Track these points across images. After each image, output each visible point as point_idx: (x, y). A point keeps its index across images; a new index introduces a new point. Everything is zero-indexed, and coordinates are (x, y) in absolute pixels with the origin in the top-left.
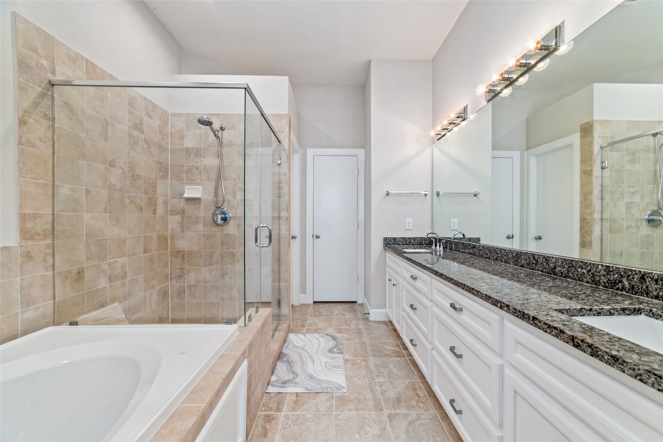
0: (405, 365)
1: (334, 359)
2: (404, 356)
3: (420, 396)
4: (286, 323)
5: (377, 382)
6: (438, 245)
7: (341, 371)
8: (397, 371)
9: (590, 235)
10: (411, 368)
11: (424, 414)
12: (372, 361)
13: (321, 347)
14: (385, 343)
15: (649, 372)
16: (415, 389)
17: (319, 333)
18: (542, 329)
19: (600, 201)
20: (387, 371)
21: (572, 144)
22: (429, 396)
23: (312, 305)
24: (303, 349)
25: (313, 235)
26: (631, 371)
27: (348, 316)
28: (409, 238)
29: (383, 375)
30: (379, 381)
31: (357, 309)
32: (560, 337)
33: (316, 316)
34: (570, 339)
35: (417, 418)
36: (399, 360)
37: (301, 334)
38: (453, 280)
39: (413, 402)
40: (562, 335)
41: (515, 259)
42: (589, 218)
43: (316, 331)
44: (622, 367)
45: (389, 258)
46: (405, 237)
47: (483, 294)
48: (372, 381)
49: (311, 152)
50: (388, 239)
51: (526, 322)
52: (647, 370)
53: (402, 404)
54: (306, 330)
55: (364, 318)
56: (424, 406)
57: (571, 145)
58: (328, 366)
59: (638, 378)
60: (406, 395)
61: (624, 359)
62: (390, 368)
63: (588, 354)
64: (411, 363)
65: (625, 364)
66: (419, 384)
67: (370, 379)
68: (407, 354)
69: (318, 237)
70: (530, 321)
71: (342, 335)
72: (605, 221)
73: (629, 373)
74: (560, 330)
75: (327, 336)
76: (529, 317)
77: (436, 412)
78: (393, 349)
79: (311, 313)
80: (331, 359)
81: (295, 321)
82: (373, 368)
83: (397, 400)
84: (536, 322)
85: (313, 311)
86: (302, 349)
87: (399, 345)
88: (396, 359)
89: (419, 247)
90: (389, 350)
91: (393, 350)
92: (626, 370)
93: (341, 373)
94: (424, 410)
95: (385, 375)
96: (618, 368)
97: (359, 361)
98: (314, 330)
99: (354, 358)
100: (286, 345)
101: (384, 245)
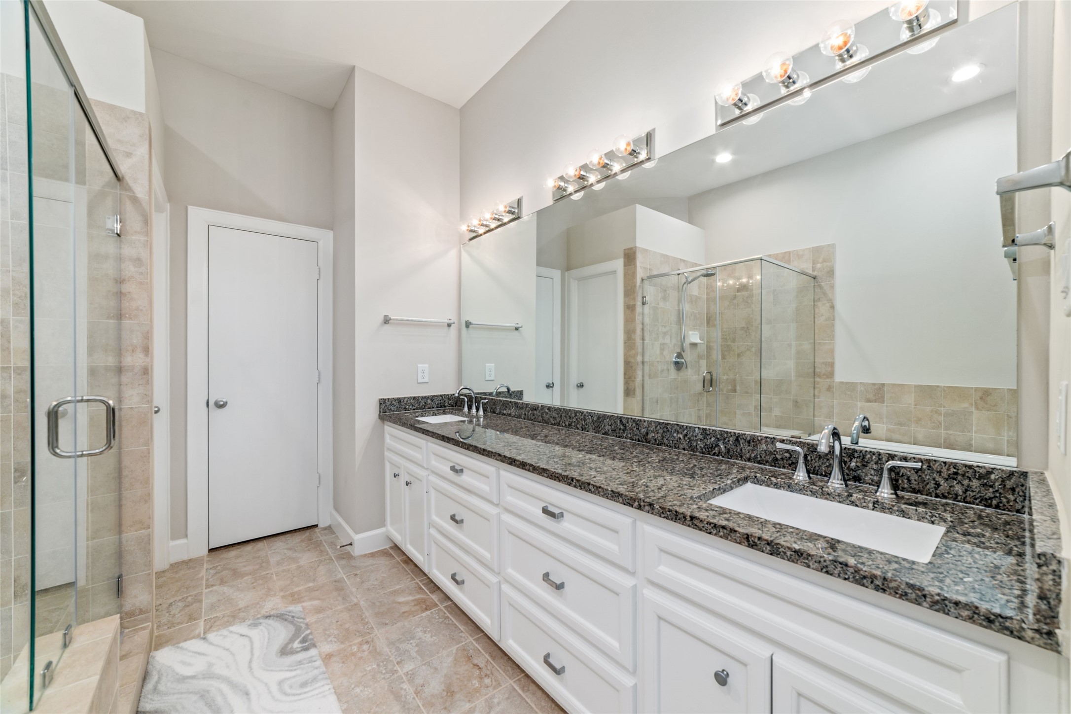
0: (441, 620)
1: (299, 666)
2: (436, 605)
3: (481, 665)
4: (144, 629)
5: (403, 676)
6: (474, 407)
7: (323, 686)
8: (431, 637)
9: (633, 381)
10: (453, 622)
11: (496, 696)
12: (381, 636)
13: (257, 653)
14: (395, 593)
15: (836, 562)
16: (469, 658)
17: (243, 620)
18: (704, 531)
19: (641, 341)
20: (414, 645)
21: (616, 271)
22: (494, 660)
23: (206, 559)
24: (208, 675)
25: (208, 402)
26: (816, 564)
27: (306, 559)
28: (423, 398)
29: (410, 655)
30: (405, 670)
31: (321, 541)
32: (730, 538)
33: (225, 582)
34: (744, 539)
35: (487, 709)
36: (428, 615)
37: (193, 641)
38: (548, 472)
39: (474, 682)
40: (732, 535)
41: (596, 424)
42: (633, 360)
43: (235, 617)
44: (807, 561)
45: (391, 435)
46: (417, 395)
47: (607, 490)
48: (392, 677)
49: (198, 216)
50: (388, 401)
51: (680, 523)
52: (832, 560)
53: (457, 696)
54: (205, 625)
55: (342, 554)
56: (491, 681)
57: (614, 272)
58: (288, 691)
59: (824, 570)
60: (458, 676)
61: (809, 552)
62: (417, 638)
63: (767, 553)
64: (450, 613)
65: (810, 558)
66: (474, 646)
67: (388, 675)
68: (439, 600)
69: (220, 406)
70: (686, 521)
71: (302, 606)
72: (646, 364)
73: (814, 566)
74: (730, 529)
75: (267, 621)
76: (684, 517)
77: (511, 682)
78: (413, 598)
79: (207, 580)
80: (291, 670)
81: (164, 612)
82: (386, 650)
83: (447, 693)
84: (696, 522)
85: (212, 572)
86: (204, 678)
87: (421, 588)
88: (424, 614)
89: (442, 411)
90: (407, 603)
91: (413, 600)
92: (811, 564)
93: (324, 692)
94: (494, 688)
95: (414, 654)
96: (803, 564)
97: (355, 649)
98: (228, 616)
99: (343, 646)
100: (149, 686)
101: (380, 412)
